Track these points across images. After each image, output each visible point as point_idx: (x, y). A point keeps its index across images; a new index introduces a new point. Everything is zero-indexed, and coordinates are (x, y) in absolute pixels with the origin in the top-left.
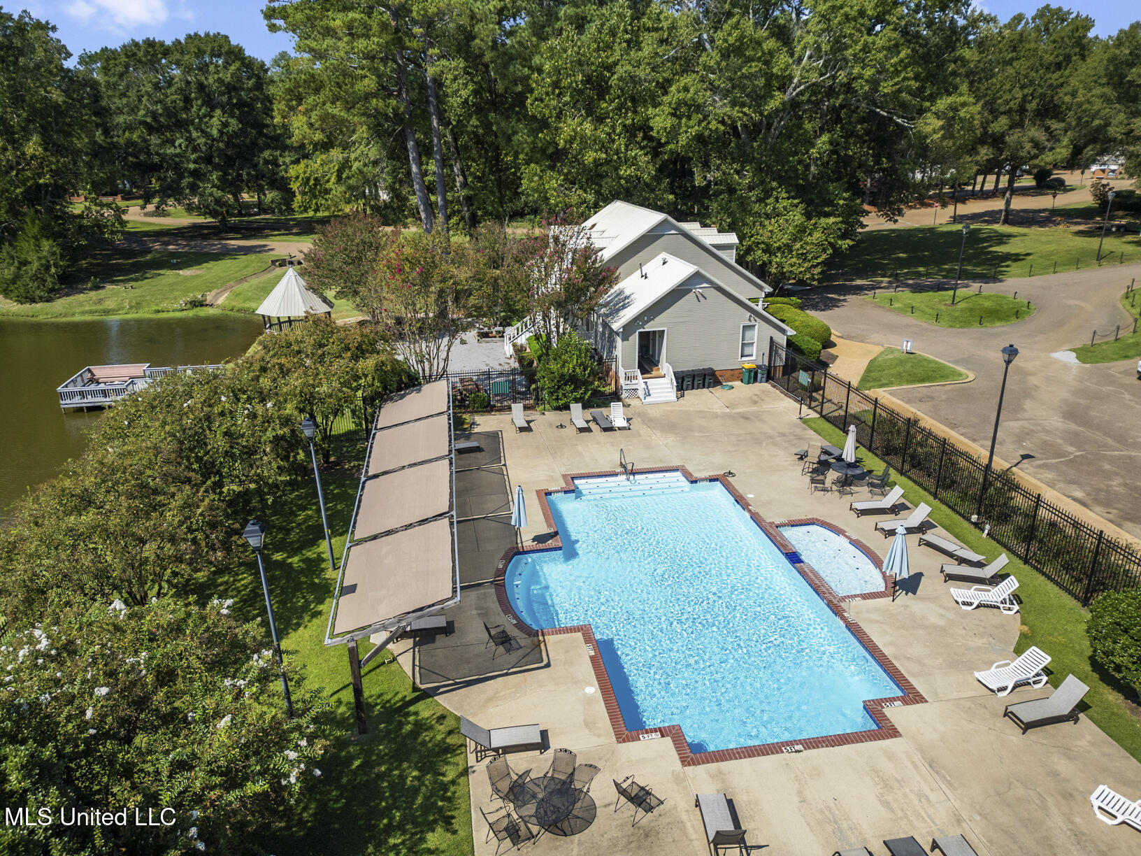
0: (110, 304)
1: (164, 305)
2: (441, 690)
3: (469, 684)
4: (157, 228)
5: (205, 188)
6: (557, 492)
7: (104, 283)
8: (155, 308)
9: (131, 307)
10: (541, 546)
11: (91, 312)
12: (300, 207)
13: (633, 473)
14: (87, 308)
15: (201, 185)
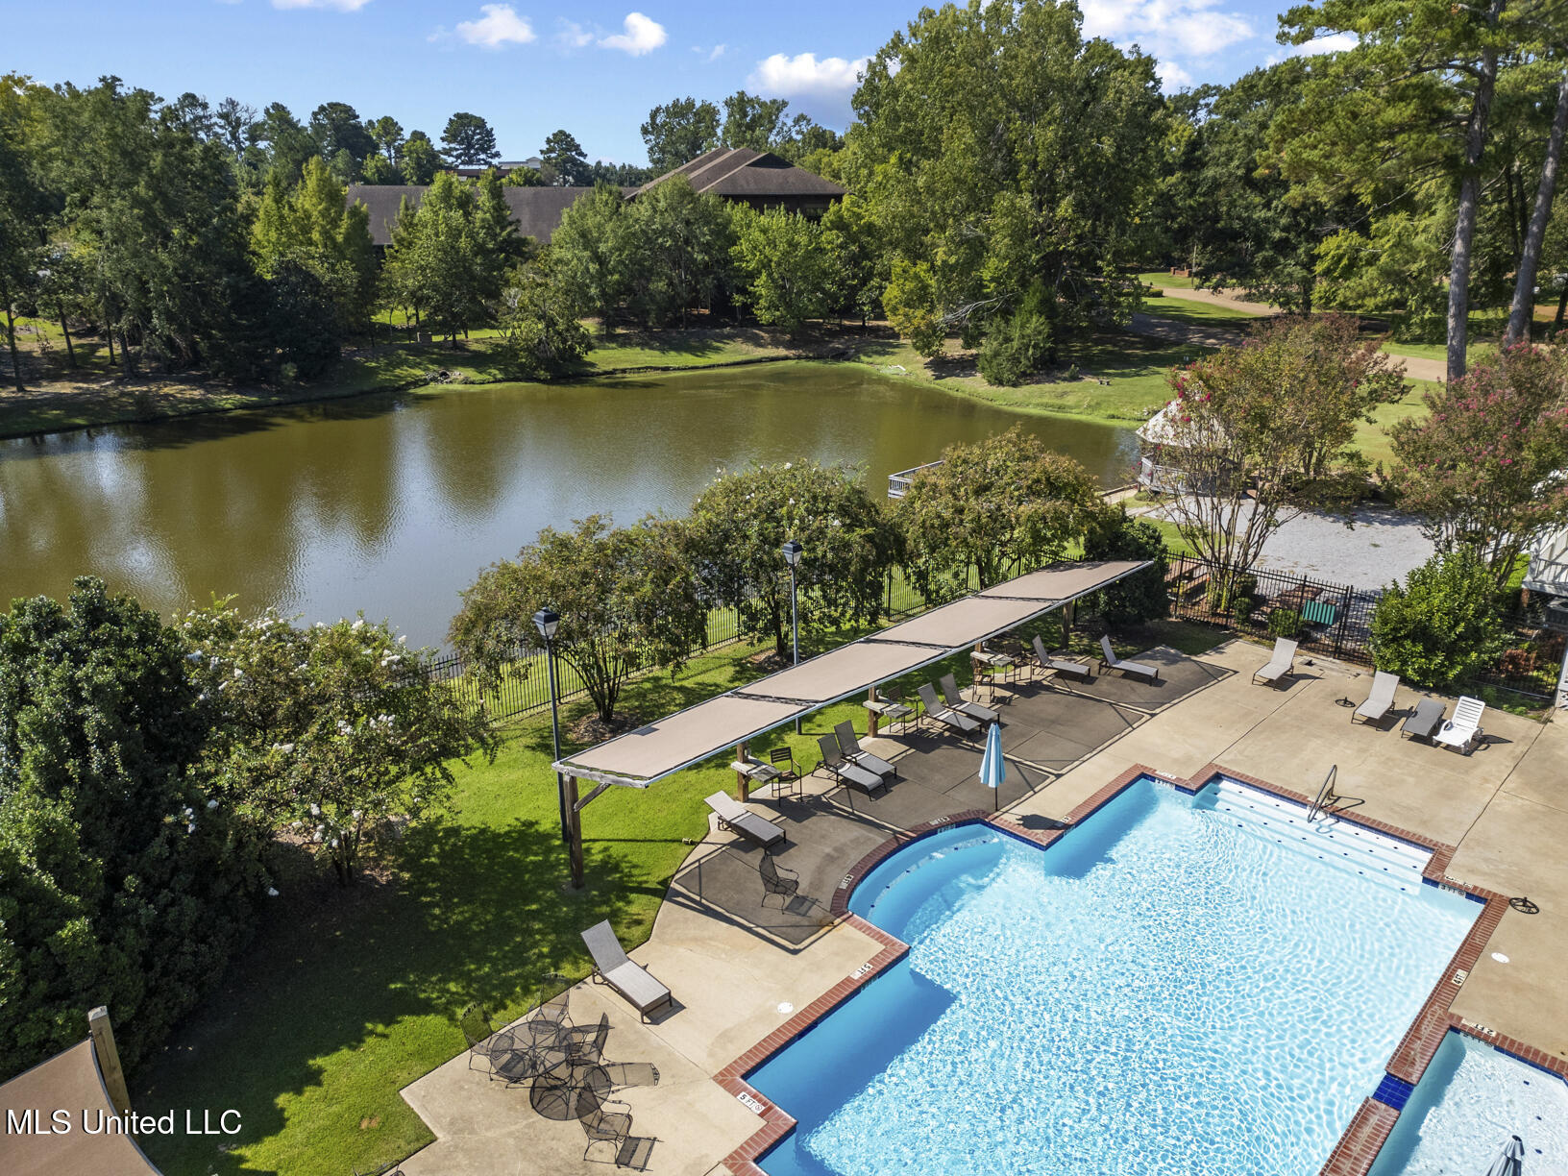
0: (1070, 400)
1: (1125, 411)
2: (680, 899)
3: (708, 912)
4: (1228, 315)
5: (1285, 266)
6: (1165, 781)
7: (1086, 374)
8: (1111, 412)
9: (1089, 406)
10: (1022, 831)
11: (1046, 406)
12: (1321, 298)
13: (1338, 815)
14: (1045, 400)
15: (1282, 260)
